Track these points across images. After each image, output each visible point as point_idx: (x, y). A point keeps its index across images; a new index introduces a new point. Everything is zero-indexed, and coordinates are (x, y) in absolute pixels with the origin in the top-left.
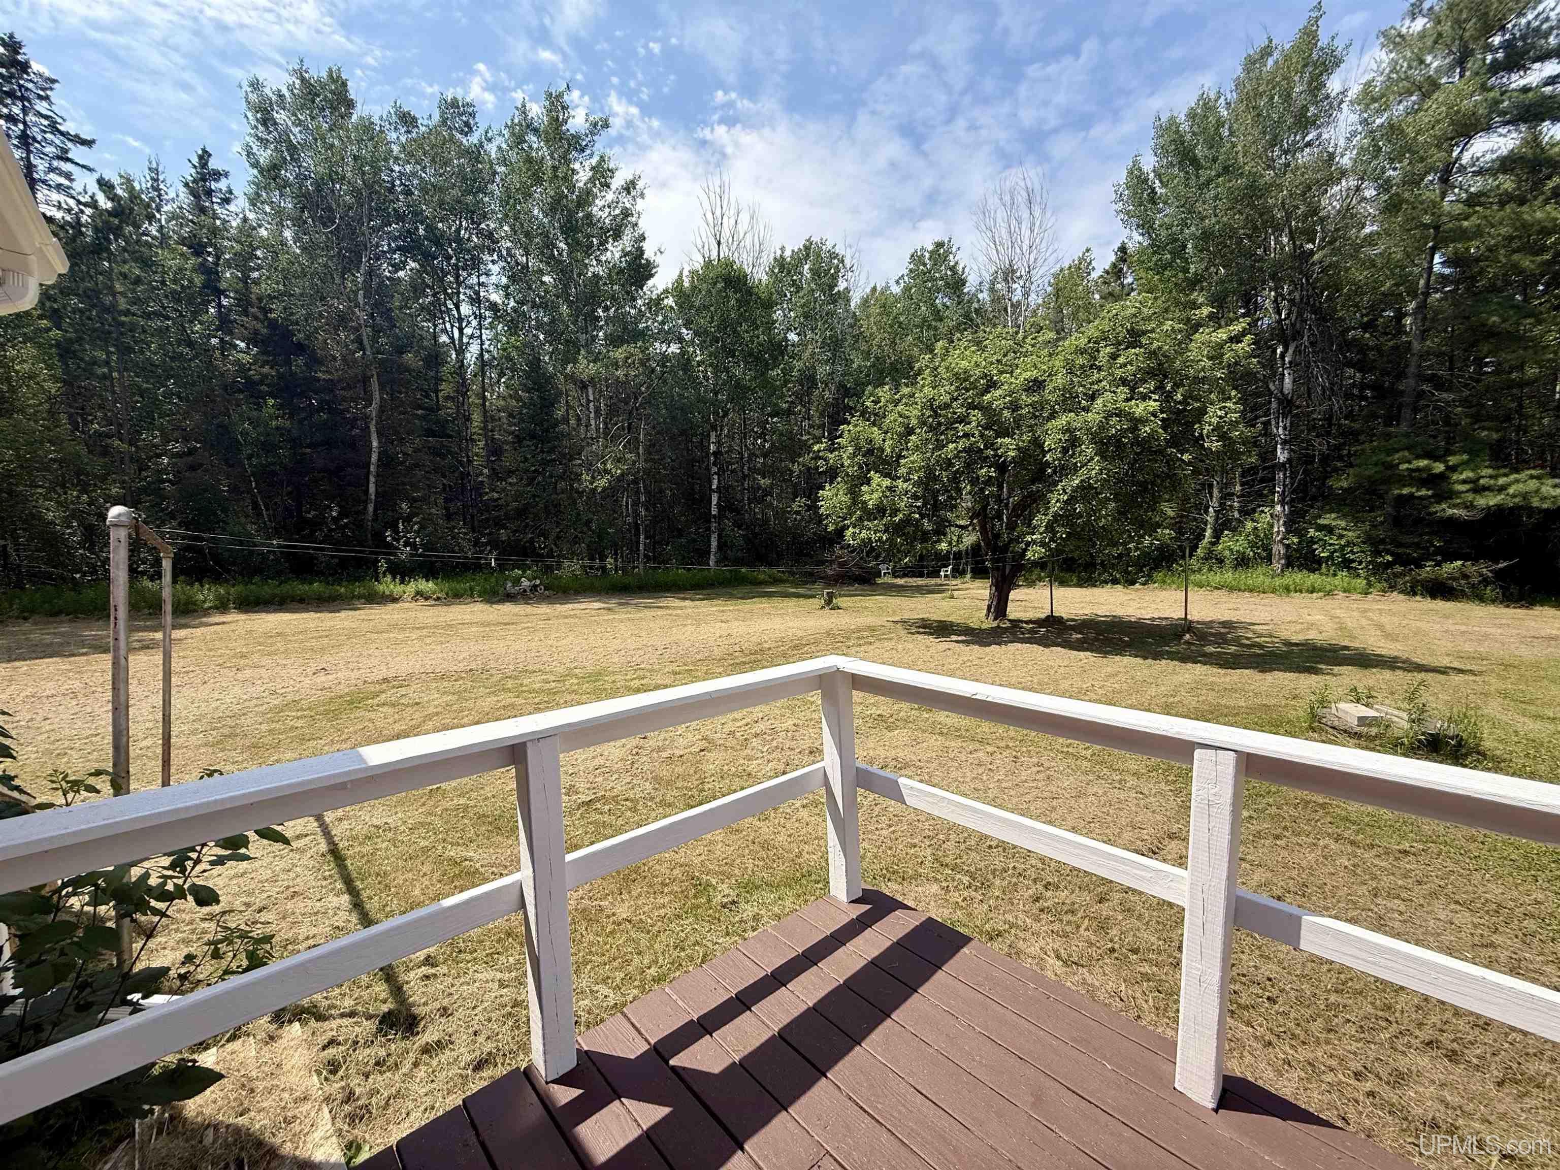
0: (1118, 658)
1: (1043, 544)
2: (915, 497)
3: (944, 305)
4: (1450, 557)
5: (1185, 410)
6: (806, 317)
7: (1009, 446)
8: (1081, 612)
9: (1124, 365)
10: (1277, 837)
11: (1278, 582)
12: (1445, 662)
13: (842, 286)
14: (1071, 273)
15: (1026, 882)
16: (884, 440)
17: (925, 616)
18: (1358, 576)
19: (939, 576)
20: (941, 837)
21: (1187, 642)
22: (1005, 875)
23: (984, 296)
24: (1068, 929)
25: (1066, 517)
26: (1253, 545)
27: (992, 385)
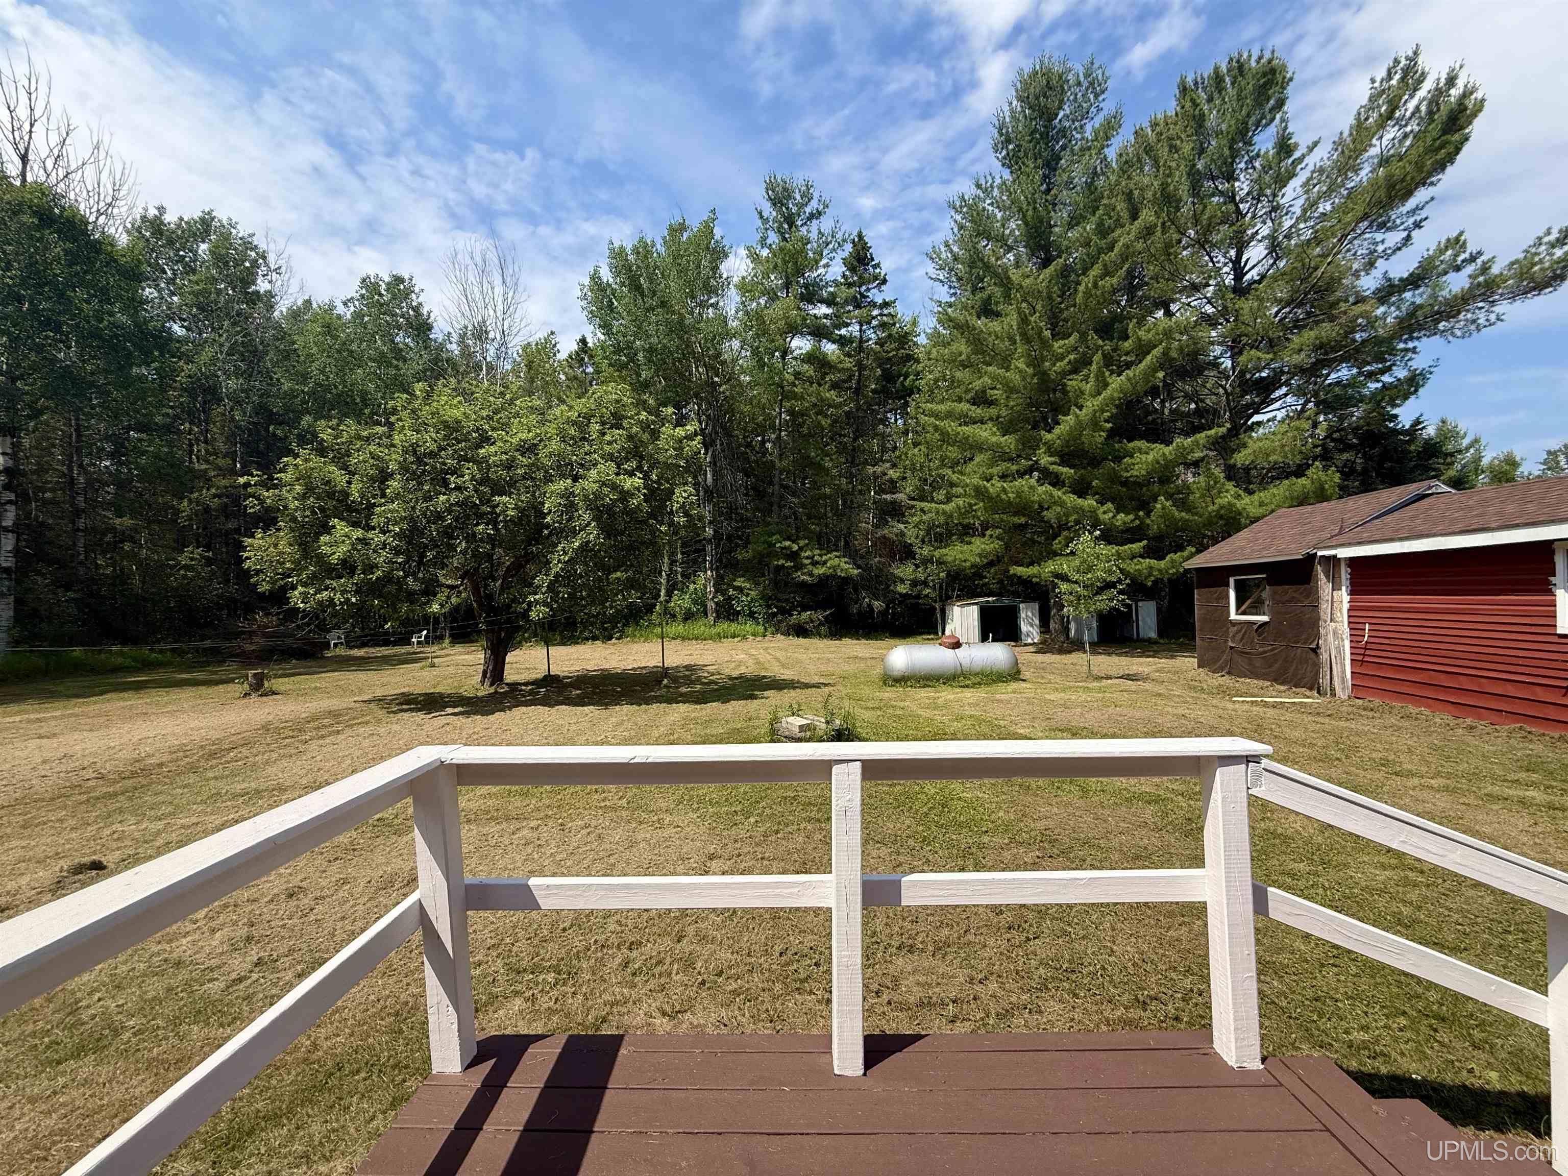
0: (618, 708)
1: (546, 604)
2: (397, 551)
3: (407, 345)
4: (805, 608)
5: (658, 488)
6: (201, 309)
7: (507, 504)
8: (572, 669)
9: (610, 443)
10: (777, 832)
11: (714, 631)
12: (816, 680)
13: (262, 286)
14: (538, 351)
15: (610, 952)
16: (349, 483)
17: (405, 690)
18: (758, 624)
19: (409, 643)
20: (508, 940)
21: (666, 686)
22: (589, 953)
23: (454, 348)
24: (662, 981)
25: (567, 577)
26: (695, 602)
27: (485, 440)
